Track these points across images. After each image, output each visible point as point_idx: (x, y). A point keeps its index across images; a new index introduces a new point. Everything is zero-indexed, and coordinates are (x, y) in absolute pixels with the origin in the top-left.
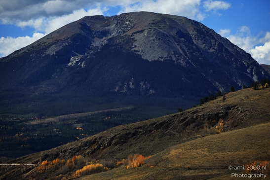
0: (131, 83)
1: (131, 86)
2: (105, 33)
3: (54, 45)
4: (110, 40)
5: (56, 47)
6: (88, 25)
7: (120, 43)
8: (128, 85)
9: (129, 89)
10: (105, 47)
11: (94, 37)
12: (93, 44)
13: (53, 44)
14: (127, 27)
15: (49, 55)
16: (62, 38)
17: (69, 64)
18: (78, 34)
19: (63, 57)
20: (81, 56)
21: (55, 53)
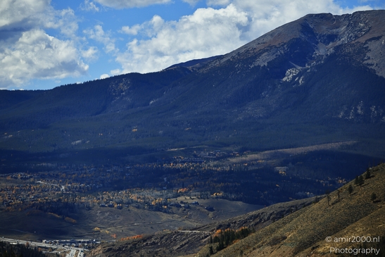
0: (359, 108)
1: (359, 111)
2: (332, 38)
3: (266, 53)
4: (337, 48)
5: (268, 55)
6: (311, 26)
7: (350, 53)
8: (356, 109)
9: (357, 115)
10: (331, 58)
11: (317, 43)
12: (317, 52)
13: (264, 51)
14: (361, 30)
15: (259, 66)
16: (276, 44)
17: (284, 79)
18: (297, 39)
19: (278, 69)
20: (299, 68)
21: (266, 64)
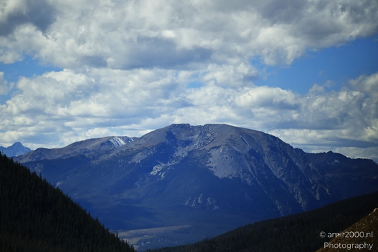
0: (199, 199)
1: (199, 201)
2: (188, 143)
3: (140, 153)
4: (190, 153)
5: (142, 155)
6: (174, 133)
7: (198, 157)
8: (197, 200)
9: (198, 204)
10: (186, 159)
11: (177, 146)
12: (176, 153)
13: (139, 151)
14: (208, 139)
15: (135, 163)
16: (148, 146)
17: (152, 173)
18: (163, 143)
19: (148, 165)
20: (163, 165)
21: (140, 162)
